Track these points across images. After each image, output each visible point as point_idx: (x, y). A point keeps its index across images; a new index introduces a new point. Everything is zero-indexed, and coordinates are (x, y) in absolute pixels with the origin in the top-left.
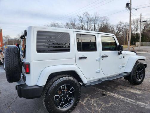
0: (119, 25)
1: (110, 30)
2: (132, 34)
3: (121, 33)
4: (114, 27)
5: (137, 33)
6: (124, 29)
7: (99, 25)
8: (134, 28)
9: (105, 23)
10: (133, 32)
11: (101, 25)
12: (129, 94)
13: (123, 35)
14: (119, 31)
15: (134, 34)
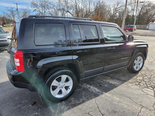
0: (116, 5)
1: (106, 10)
2: (128, 16)
3: (117, 14)
4: (111, 7)
5: (133, 15)
6: (121, 10)
7: (94, 4)
8: (131, 9)
9: (101, 2)
10: (130, 14)
11: (97, 4)
12: (106, 86)
13: (119, 16)
14: (115, 12)
15: (130, 16)
